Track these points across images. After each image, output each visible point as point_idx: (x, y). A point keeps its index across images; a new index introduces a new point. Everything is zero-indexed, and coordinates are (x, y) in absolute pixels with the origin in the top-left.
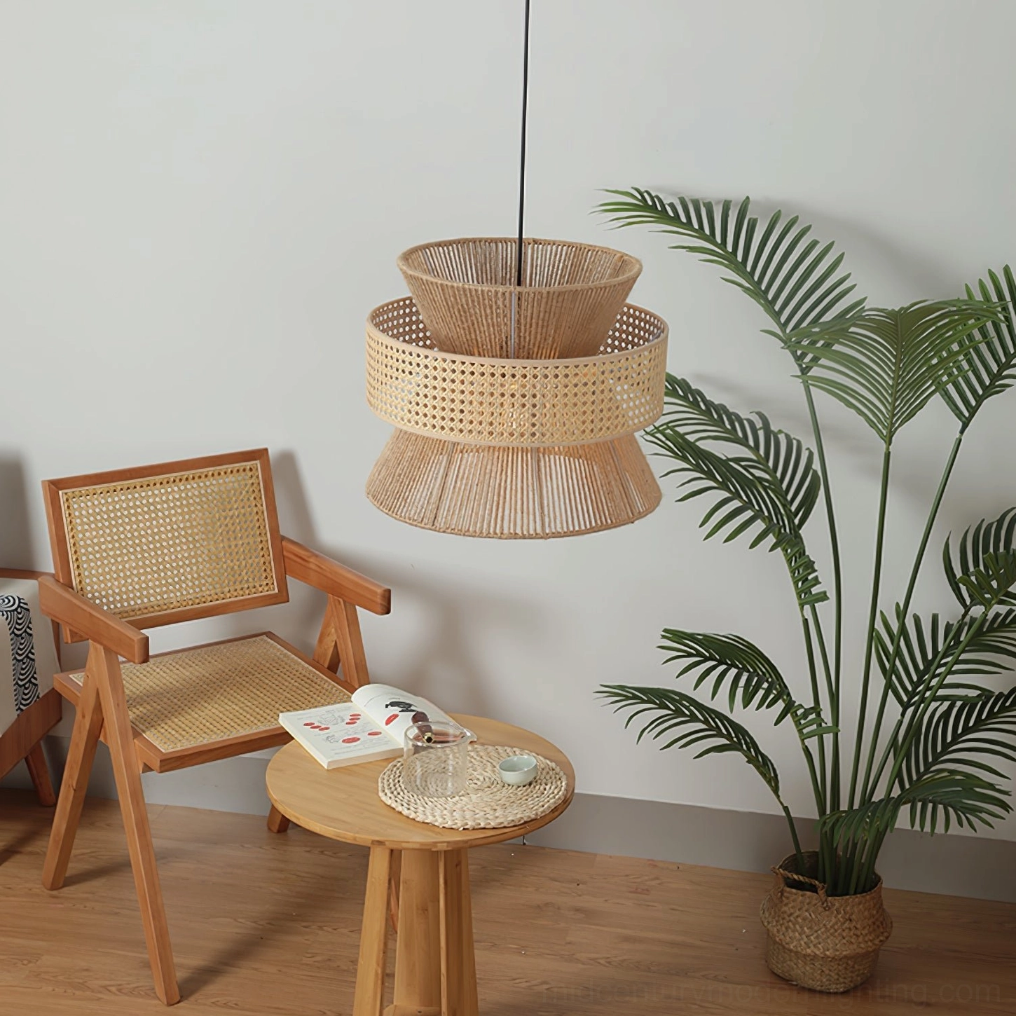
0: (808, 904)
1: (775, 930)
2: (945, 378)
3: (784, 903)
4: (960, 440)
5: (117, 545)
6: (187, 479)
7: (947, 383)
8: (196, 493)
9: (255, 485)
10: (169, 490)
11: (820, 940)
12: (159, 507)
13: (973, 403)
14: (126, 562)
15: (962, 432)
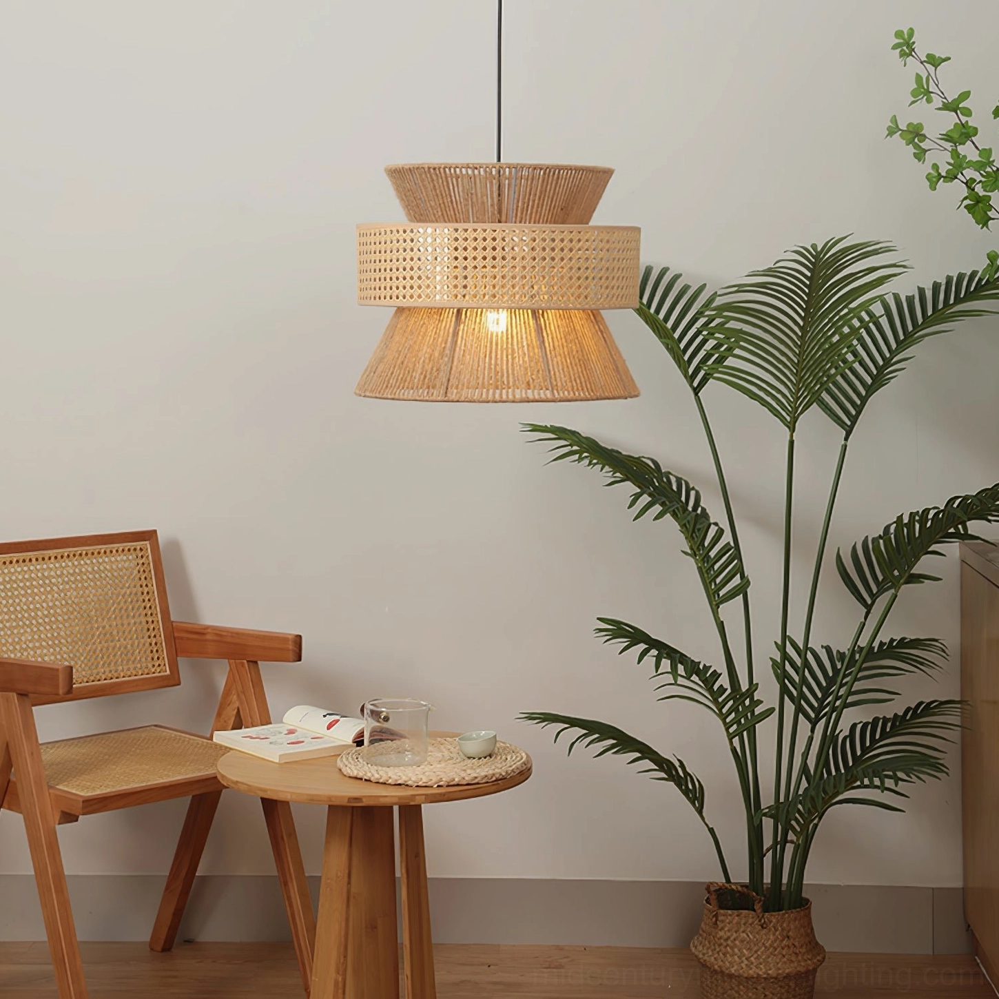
0: (745, 924)
1: (713, 959)
2: (833, 371)
3: (720, 928)
4: (846, 446)
5: (13, 616)
6: (81, 555)
7: (835, 375)
8: (90, 569)
9: (145, 565)
10: (64, 564)
11: (761, 960)
12: (53, 580)
13: (854, 412)
14: (22, 634)
15: (846, 439)
